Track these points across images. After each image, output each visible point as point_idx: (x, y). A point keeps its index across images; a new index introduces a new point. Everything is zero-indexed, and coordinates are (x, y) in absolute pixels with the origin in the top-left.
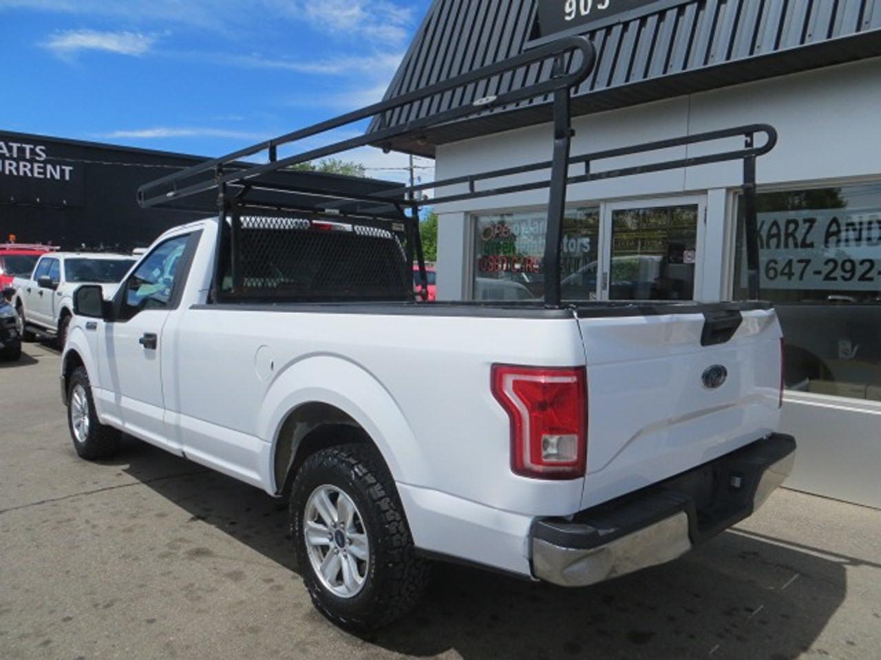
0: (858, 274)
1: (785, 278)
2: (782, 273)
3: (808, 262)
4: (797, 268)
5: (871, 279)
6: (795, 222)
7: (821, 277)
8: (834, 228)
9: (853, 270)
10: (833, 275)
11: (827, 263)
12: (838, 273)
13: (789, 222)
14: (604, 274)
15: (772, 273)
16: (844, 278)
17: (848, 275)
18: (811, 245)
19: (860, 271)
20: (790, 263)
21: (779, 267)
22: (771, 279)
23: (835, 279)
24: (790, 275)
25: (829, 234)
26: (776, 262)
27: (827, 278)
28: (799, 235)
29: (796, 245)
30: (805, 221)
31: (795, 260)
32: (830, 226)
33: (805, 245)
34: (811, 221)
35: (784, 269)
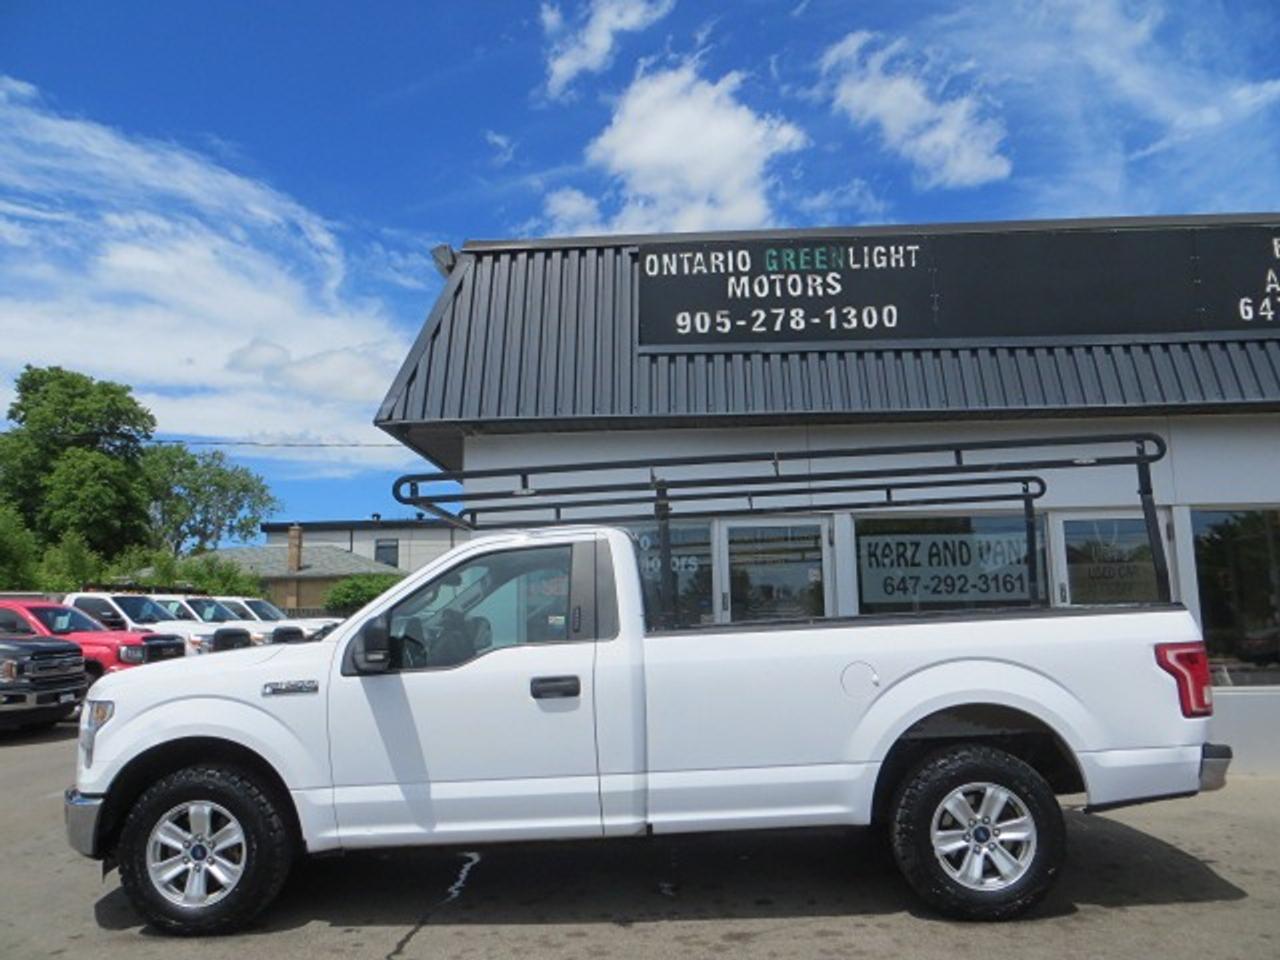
0: (957, 588)
1: (901, 593)
2: (899, 589)
3: (917, 579)
4: (910, 584)
5: (967, 592)
6: (903, 544)
7: (929, 591)
8: (934, 550)
9: (953, 585)
10: (939, 589)
11: (933, 579)
12: (942, 587)
13: (899, 544)
14: (724, 596)
15: (890, 589)
16: (947, 592)
17: (950, 589)
18: (918, 565)
19: (959, 584)
20: (903, 580)
21: (896, 583)
22: (890, 594)
23: (940, 592)
24: (905, 590)
25: (931, 556)
26: (892, 579)
27: (935, 591)
28: (909, 554)
29: (906, 564)
30: (912, 544)
31: (907, 578)
32: (931, 548)
33: (914, 565)
34: (917, 545)
35: (900, 584)
